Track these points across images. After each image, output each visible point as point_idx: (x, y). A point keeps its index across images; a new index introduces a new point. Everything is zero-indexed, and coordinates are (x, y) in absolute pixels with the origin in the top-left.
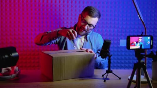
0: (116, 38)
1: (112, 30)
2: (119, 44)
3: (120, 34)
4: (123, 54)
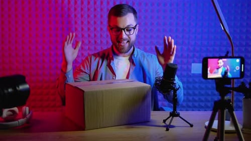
0: (185, 61)
2: (191, 71)
3: (191, 54)
4: (197, 86)
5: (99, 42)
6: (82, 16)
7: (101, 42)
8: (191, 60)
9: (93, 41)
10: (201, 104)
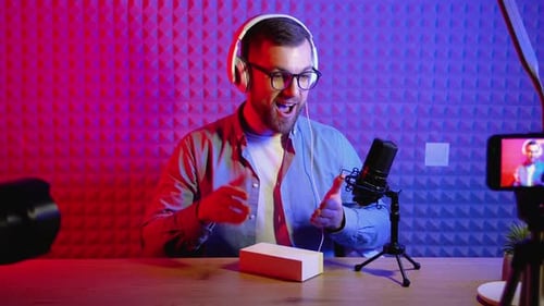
0: (412, 137)
1: (398, 107)
2: (424, 161)
3: (425, 122)
4: (438, 194)
5: (213, 93)
6: (175, 34)
7: (219, 94)
8: (424, 136)
9: (199, 92)
10: (446, 235)
